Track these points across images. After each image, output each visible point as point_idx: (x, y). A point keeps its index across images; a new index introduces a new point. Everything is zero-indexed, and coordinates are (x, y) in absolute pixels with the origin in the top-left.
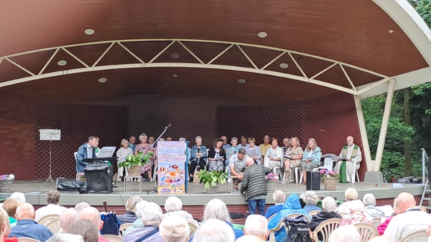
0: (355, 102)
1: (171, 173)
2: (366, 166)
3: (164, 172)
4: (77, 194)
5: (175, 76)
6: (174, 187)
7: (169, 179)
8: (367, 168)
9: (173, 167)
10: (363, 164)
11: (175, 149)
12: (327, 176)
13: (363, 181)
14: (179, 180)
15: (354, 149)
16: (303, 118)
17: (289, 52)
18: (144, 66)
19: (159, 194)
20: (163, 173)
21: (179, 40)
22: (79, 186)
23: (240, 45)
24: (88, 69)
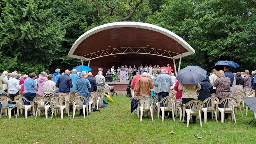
0: (173, 60)
5: (131, 55)
6: (124, 81)
7: (122, 79)
9: (123, 76)
17: (155, 49)
18: (122, 54)
19: (120, 82)
21: (129, 47)
23: (143, 48)
24: (110, 55)
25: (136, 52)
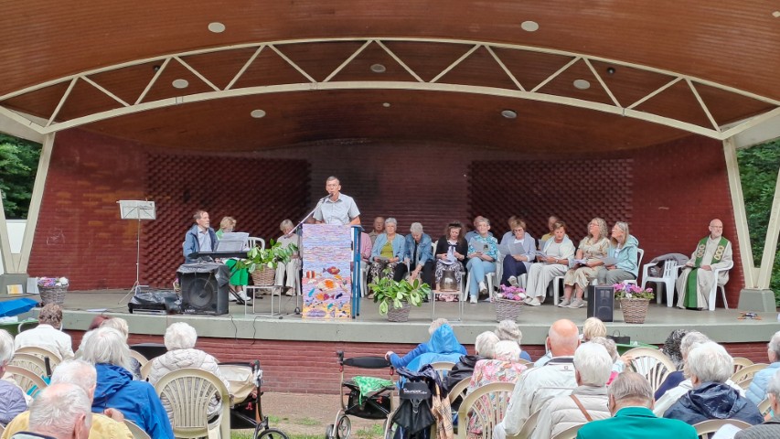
0: (726, 153)
1: (327, 282)
2: (743, 278)
3: (313, 280)
4: (163, 315)
5: (386, 105)
6: (332, 309)
7: (323, 293)
8: (744, 282)
9: (330, 271)
10: (735, 274)
11: (335, 239)
12: (627, 295)
13: (735, 307)
14: (341, 295)
15: (719, 245)
16: (627, 184)
17: (586, 57)
18: (315, 88)
19: (305, 320)
20: (311, 281)
21: (378, 39)
22: (163, 301)
23: (491, 47)
24: (218, 94)
25: (427, 79)
